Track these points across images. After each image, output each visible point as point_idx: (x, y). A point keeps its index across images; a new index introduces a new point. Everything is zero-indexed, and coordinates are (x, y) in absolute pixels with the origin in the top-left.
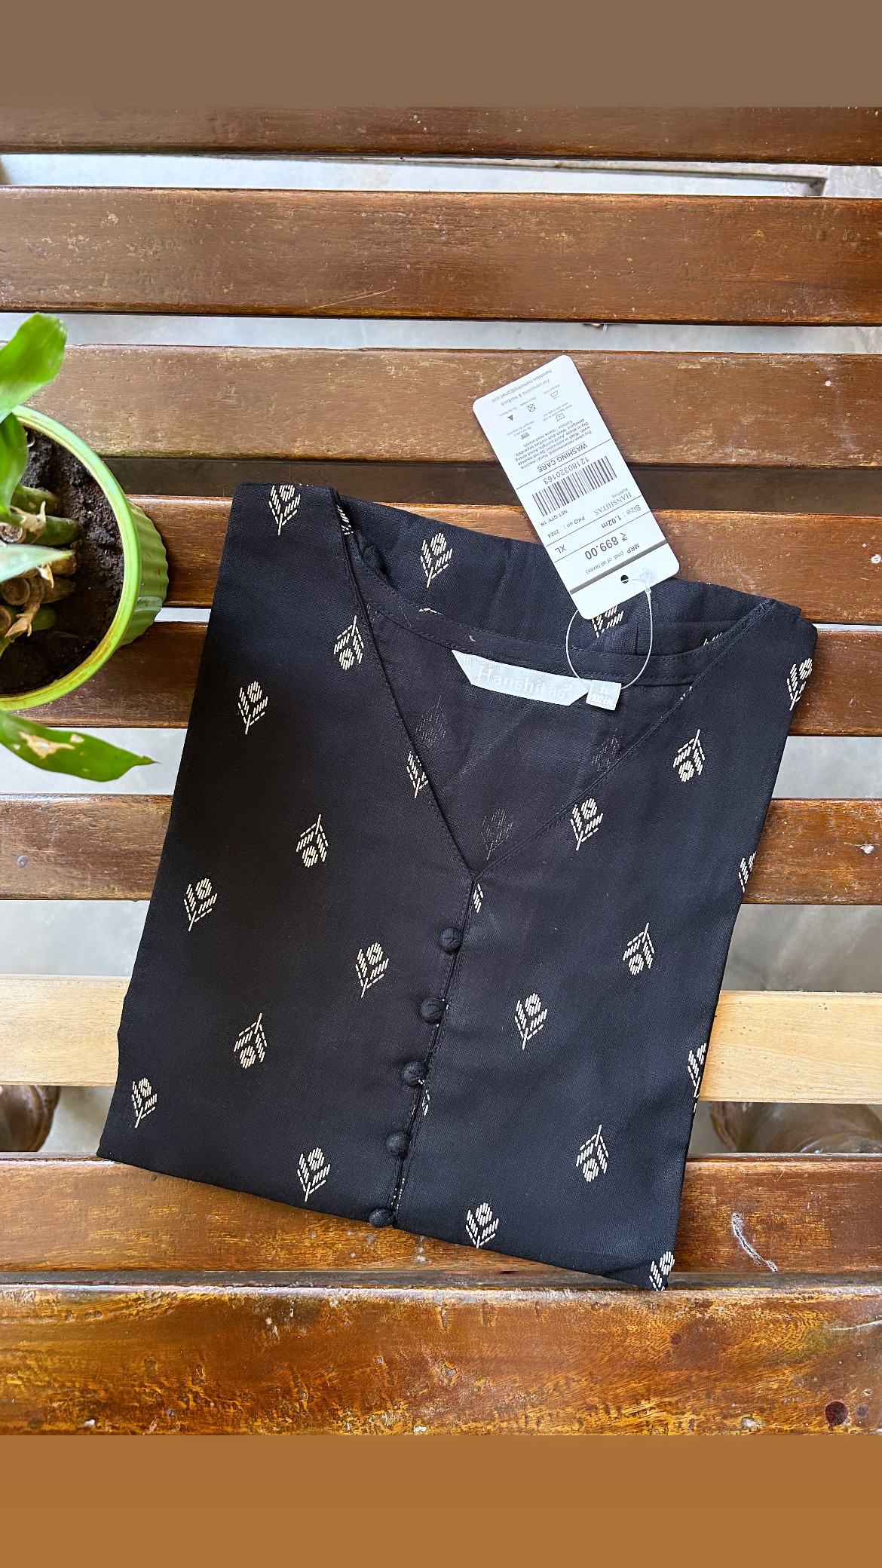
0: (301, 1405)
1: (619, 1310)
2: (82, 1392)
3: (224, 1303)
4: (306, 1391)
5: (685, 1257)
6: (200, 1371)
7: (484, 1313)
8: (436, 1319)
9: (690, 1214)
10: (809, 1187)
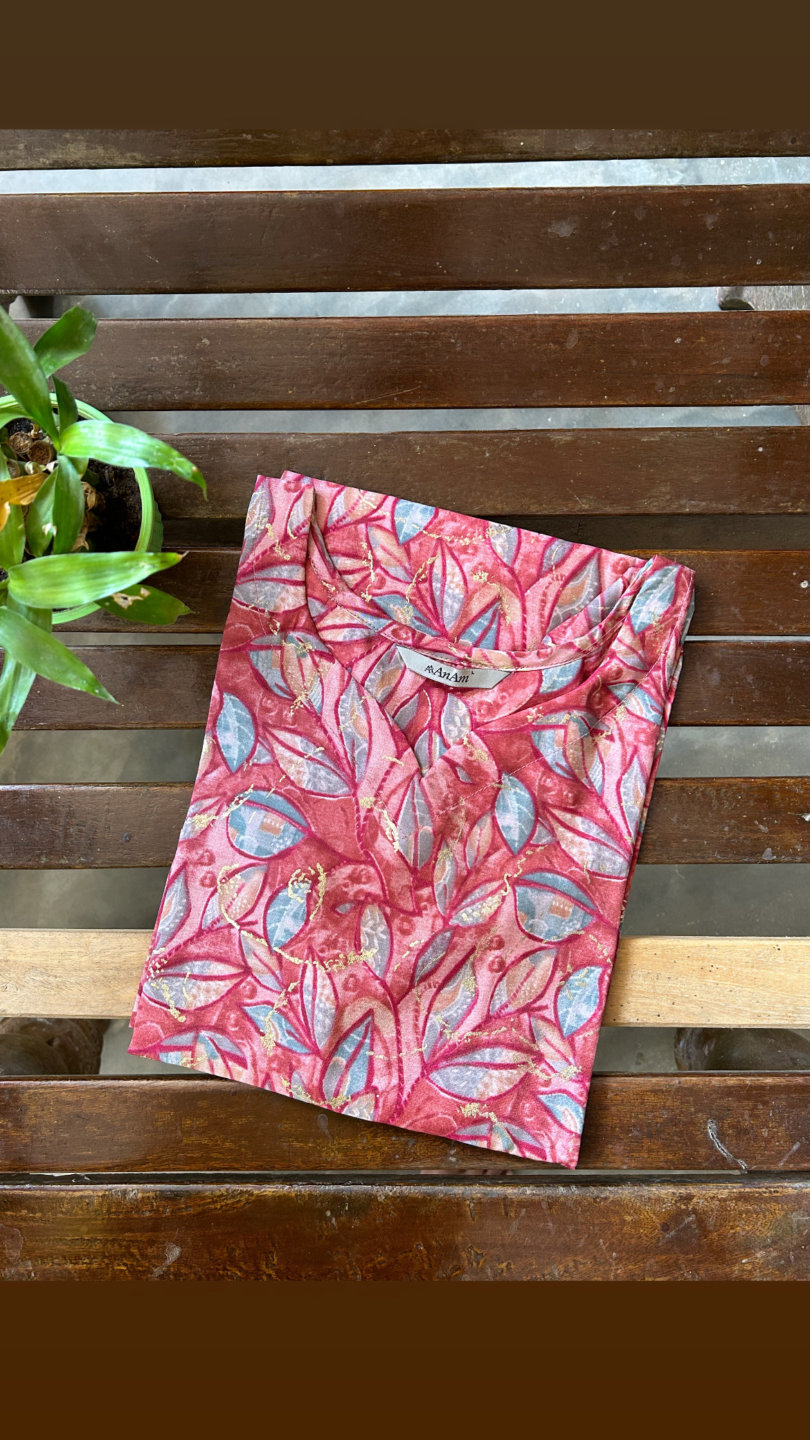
1: (617, 1203)
3: (292, 1199)
4: (360, 1273)
5: (670, 1157)
6: (272, 1256)
7: (505, 1205)
8: (465, 1211)
9: (673, 1121)
10: (770, 1098)
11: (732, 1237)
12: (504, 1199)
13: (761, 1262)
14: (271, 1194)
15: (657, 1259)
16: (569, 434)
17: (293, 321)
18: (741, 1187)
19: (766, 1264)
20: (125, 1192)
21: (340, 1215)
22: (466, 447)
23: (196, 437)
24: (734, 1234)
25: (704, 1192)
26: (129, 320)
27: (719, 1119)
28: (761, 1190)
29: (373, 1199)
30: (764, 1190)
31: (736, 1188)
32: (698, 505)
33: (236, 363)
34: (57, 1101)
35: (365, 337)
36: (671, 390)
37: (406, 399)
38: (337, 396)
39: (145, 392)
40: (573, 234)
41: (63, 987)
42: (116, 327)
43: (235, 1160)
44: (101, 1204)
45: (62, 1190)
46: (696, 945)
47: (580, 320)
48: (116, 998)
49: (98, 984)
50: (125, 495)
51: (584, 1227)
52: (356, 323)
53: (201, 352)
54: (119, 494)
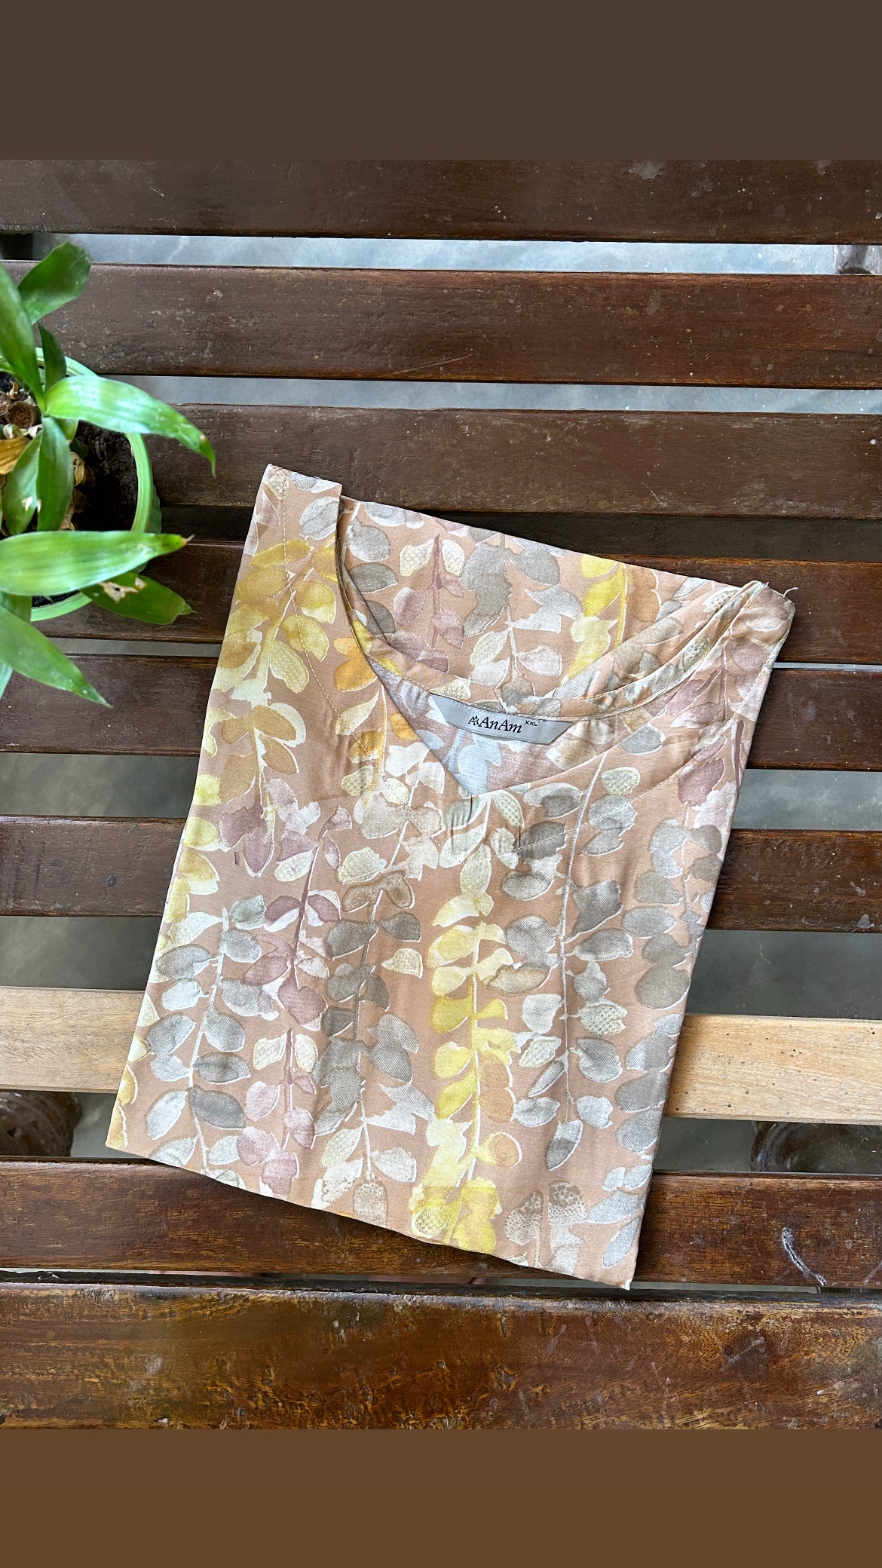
0: (366, 1407)
1: (673, 1321)
2: (155, 1390)
3: (294, 1306)
4: (370, 1393)
5: (737, 1269)
6: (269, 1371)
7: (543, 1321)
8: (496, 1327)
9: (741, 1228)
10: (857, 1204)
11: (805, 1364)
12: (542, 1313)
13: (839, 1394)
14: (270, 1300)
15: (718, 1387)
16: (647, 417)
17: (322, 272)
18: (818, 1307)
19: (845, 1397)
20: (99, 1293)
21: (350, 1326)
22: (525, 429)
23: (204, 407)
24: (809, 1361)
25: (775, 1311)
26: (127, 265)
27: (796, 1227)
28: (841, 1311)
29: (388, 1310)
30: (845, 1311)
31: (813, 1308)
32: (797, 507)
33: (253, 320)
34: (24, 1185)
35: (407, 294)
36: (770, 367)
37: (454, 370)
38: (372, 364)
39: (144, 353)
40: (658, 176)
41: (32, 1054)
42: (111, 272)
43: (228, 1260)
44: (72, 1306)
45: (27, 1289)
46: (776, 1025)
47: (664, 281)
48: (93, 1068)
49: (73, 1051)
50: (118, 471)
51: (634, 1348)
52: (396, 276)
53: (212, 306)
54: (111, 470)
